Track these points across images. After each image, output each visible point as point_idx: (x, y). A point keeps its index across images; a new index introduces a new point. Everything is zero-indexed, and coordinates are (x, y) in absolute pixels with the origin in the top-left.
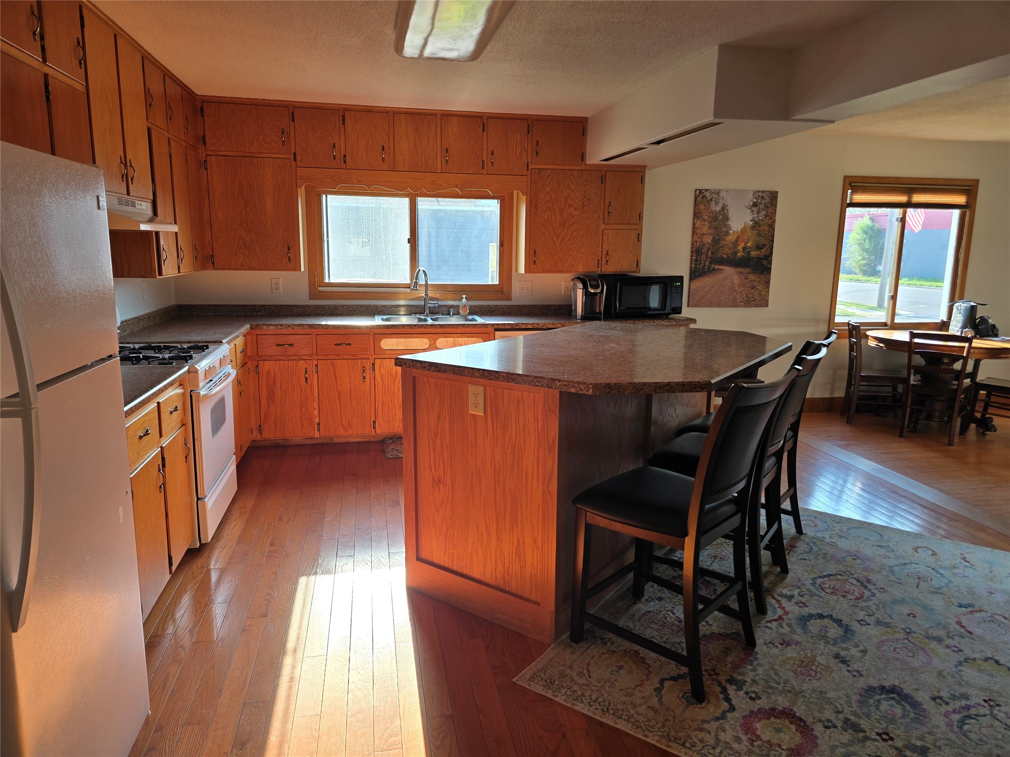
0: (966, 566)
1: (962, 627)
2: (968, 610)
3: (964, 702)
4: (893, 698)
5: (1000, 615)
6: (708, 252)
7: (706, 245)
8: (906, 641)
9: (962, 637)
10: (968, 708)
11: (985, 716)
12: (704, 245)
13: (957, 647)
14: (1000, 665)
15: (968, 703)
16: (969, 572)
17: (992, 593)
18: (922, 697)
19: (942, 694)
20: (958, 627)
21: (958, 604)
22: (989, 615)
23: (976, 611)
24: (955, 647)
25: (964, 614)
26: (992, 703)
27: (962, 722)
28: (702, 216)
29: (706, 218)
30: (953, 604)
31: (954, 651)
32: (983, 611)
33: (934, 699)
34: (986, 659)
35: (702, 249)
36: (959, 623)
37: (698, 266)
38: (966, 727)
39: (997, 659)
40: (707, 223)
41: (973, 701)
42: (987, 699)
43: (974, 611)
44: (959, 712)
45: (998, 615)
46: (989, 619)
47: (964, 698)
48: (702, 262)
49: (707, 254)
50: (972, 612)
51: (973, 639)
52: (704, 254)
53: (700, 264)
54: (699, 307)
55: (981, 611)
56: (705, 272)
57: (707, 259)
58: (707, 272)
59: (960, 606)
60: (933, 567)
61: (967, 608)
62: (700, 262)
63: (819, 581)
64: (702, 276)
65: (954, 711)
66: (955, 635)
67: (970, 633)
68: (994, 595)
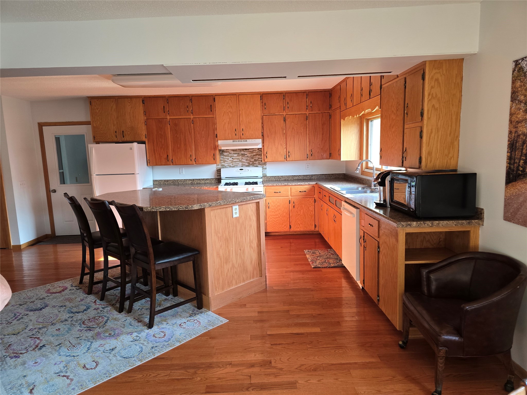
0: (61, 372)
1: (36, 338)
2: (39, 346)
3: (18, 319)
4: (38, 308)
5: (24, 353)
6: (523, 146)
7: (521, 136)
8: (51, 321)
9: (32, 334)
10: (16, 318)
11: (9, 320)
12: (519, 136)
13: (32, 330)
14: (13, 334)
15: (16, 319)
16: (56, 369)
17: (36, 363)
18: (31, 313)
19: (26, 316)
20: (38, 337)
21: (45, 346)
22: (29, 350)
23: (35, 348)
24: (33, 330)
25: (39, 343)
26: (9, 323)
27: (15, 315)
28: (518, 96)
29: (522, 98)
30: (47, 344)
31: (32, 329)
32: (32, 350)
33: (27, 314)
34: (19, 333)
35: (516, 143)
36: (38, 338)
37: (512, 166)
38: (13, 314)
39: (15, 335)
40: (523, 105)
41: (15, 321)
42: (11, 323)
43: (36, 348)
44: (18, 316)
45: (25, 353)
46: (28, 348)
47: (18, 320)
48: (516, 161)
49: (522, 149)
50: (37, 346)
51: (28, 336)
52: (518, 149)
53: (514, 163)
54: (514, 223)
55: (34, 349)
56: (520, 175)
57: (521, 156)
58: (522, 174)
59: (44, 346)
60: (75, 357)
61: (41, 347)
62: (514, 160)
63: (106, 318)
64: (515, 181)
65: (19, 315)
66: (36, 333)
67: (31, 338)
68: (34, 363)
